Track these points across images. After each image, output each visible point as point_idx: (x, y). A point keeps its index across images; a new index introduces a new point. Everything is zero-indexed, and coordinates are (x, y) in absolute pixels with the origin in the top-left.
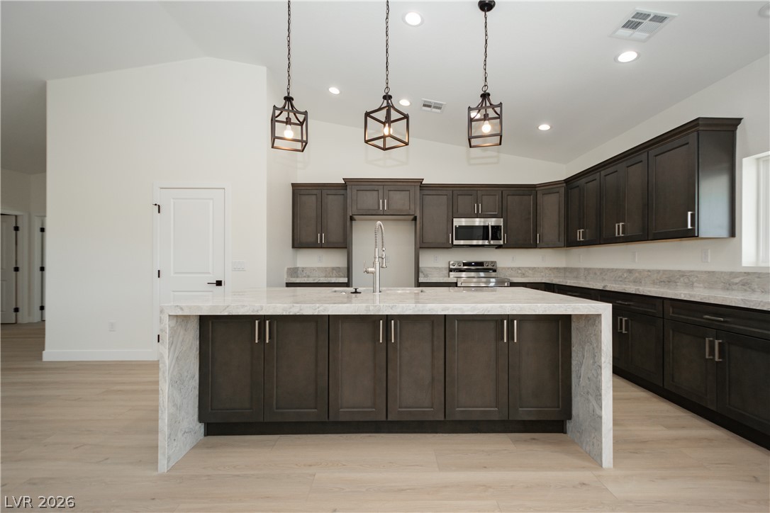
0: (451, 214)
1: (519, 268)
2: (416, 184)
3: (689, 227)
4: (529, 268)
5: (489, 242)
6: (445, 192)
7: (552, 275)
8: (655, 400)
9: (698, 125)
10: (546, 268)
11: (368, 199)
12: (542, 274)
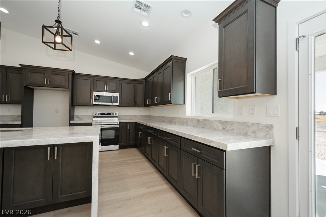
0: (92, 90)
1: (129, 116)
2: (70, 72)
3: (169, 100)
4: (133, 116)
5: (112, 104)
6: (89, 79)
7: (143, 119)
8: (151, 168)
9: (172, 59)
10: (141, 116)
11: (38, 77)
12: (139, 118)
